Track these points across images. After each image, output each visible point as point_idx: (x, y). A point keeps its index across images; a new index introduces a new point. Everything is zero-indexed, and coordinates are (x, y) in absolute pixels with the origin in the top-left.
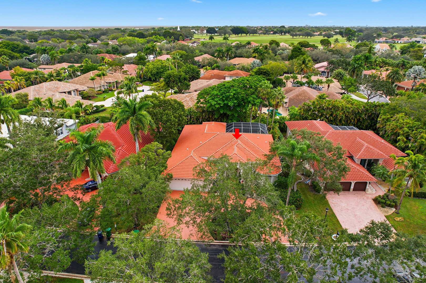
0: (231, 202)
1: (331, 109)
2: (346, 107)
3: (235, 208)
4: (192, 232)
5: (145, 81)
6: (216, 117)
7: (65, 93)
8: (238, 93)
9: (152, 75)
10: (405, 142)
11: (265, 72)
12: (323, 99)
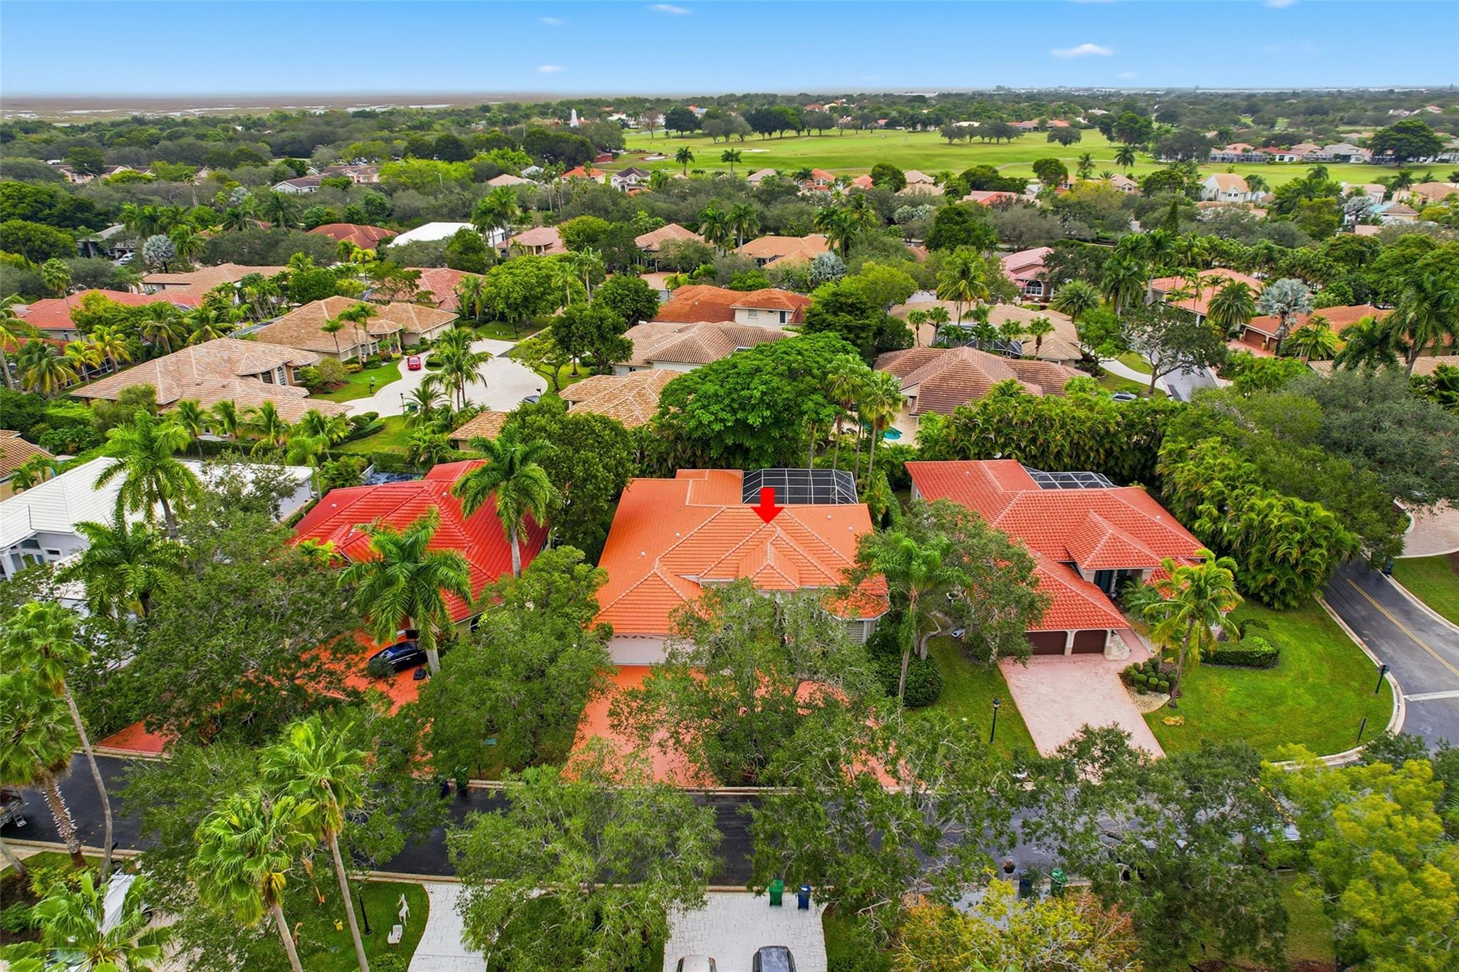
0: (763, 691)
1: (1030, 425)
2: (1074, 418)
3: (771, 706)
4: (672, 766)
5: (487, 321)
6: (714, 454)
7: (254, 376)
8: (774, 390)
9: (509, 306)
10: (1215, 521)
11: (852, 305)
12: (1011, 395)
